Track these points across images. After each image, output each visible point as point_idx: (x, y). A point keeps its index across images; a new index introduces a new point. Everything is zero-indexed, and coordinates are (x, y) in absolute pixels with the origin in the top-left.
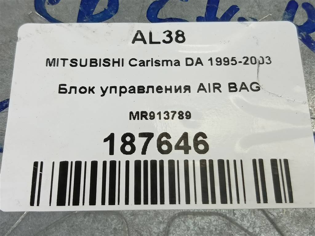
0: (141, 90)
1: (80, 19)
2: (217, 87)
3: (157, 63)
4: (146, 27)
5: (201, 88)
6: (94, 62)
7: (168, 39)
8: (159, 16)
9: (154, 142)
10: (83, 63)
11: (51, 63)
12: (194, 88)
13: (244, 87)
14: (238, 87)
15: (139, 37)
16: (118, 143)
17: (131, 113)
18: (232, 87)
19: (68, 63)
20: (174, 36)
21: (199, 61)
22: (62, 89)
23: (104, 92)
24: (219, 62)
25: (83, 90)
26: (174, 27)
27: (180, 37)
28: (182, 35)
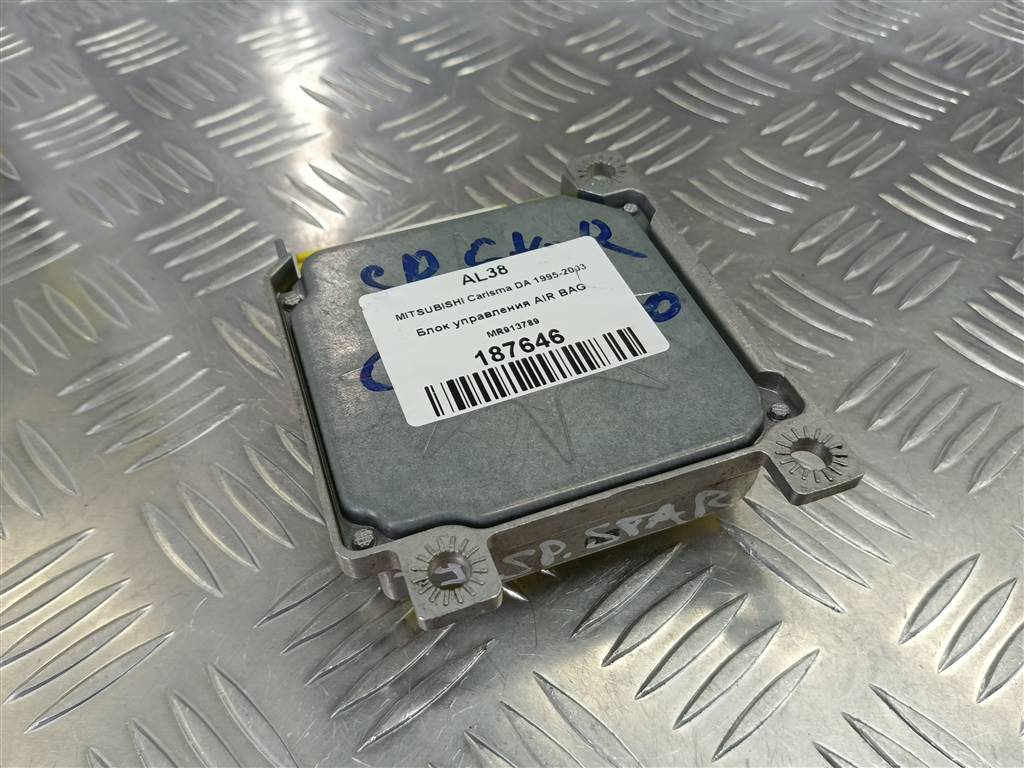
0: (488, 315)
1: (409, 280)
2: (549, 296)
3: (492, 293)
4: (470, 271)
5: (537, 300)
6: (437, 307)
7: (493, 274)
8: (477, 261)
9: (517, 347)
10: (429, 310)
11: (401, 317)
12: (532, 302)
13: (572, 290)
14: (568, 291)
15: (466, 280)
16: (488, 357)
17: (488, 333)
18: (563, 293)
19: (415, 313)
20: (497, 271)
21: (527, 283)
22: (420, 333)
23: (458, 325)
24: (544, 279)
25: (439, 329)
26: (494, 264)
27: (502, 270)
28: (504, 268)
